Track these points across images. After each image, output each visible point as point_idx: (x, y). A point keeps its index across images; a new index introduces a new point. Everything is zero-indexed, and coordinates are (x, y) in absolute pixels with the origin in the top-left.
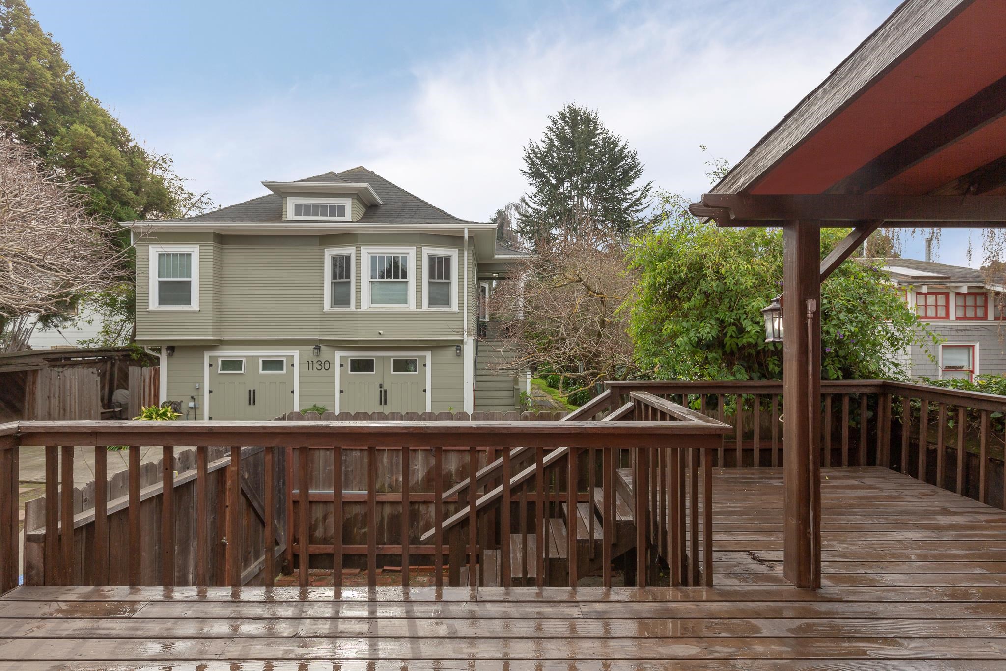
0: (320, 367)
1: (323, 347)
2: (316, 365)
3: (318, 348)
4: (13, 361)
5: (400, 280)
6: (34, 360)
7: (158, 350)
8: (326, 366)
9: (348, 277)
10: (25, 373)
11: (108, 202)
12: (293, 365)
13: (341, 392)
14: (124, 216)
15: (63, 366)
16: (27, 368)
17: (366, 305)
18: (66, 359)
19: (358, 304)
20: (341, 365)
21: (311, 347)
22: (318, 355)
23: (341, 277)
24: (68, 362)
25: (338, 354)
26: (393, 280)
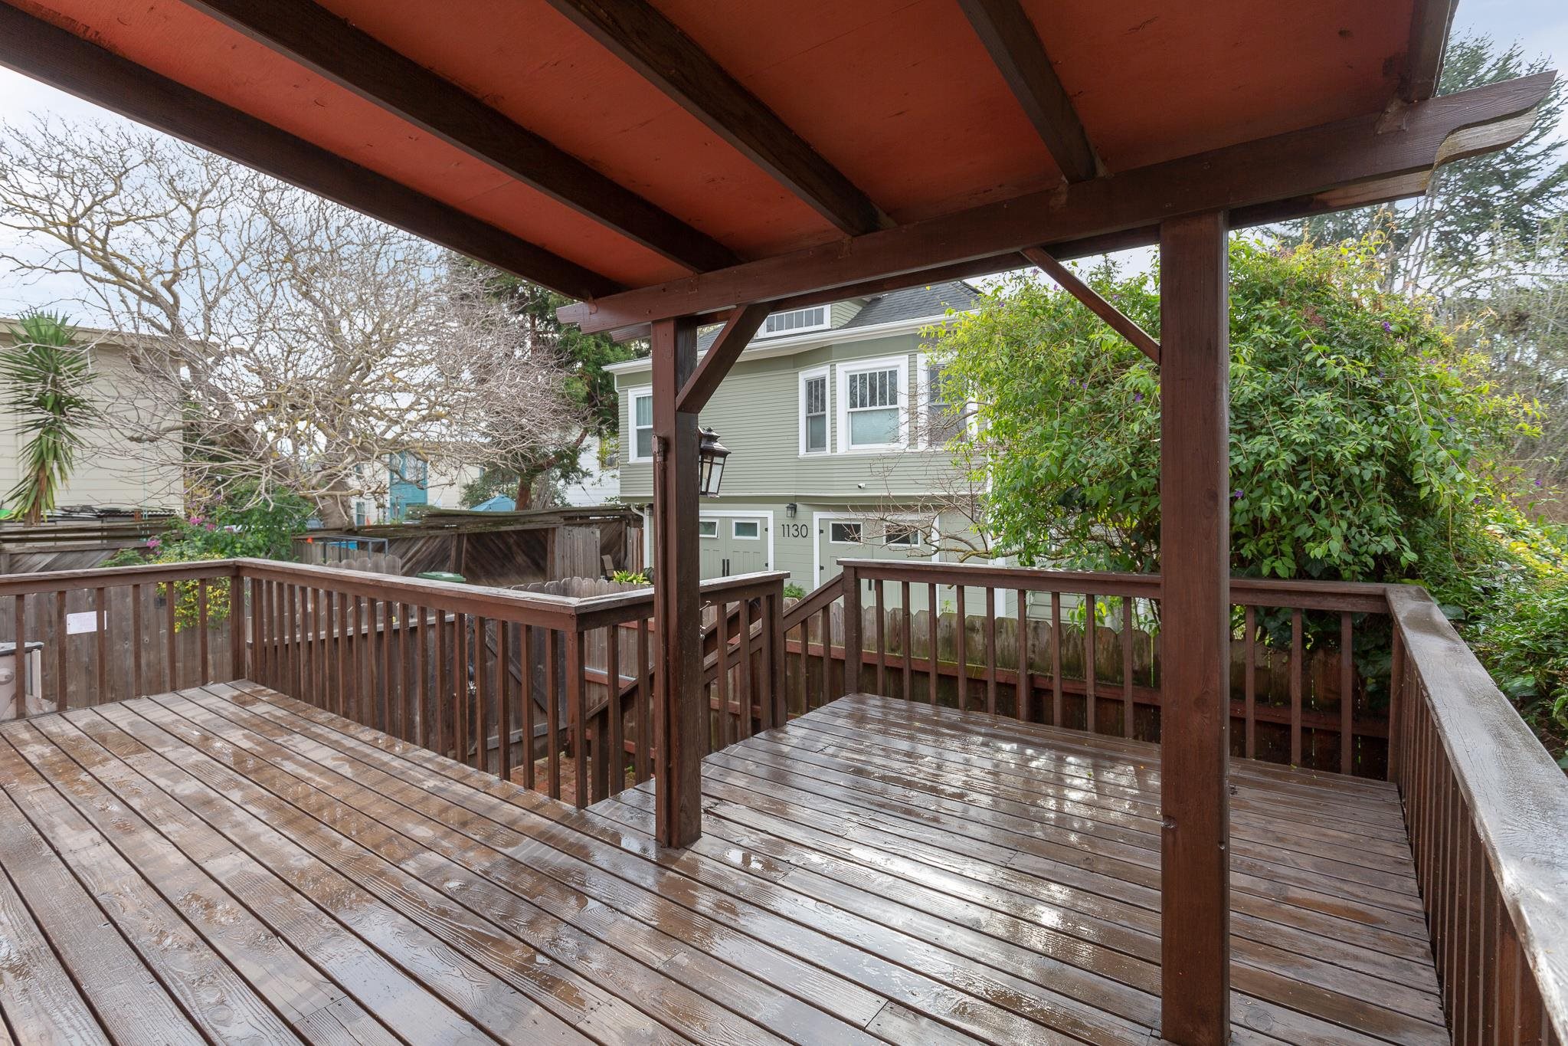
0: (796, 533)
1: (799, 506)
2: (792, 531)
3: (794, 508)
4: (534, 519)
5: (888, 407)
6: (551, 518)
7: (641, 509)
8: (802, 531)
9: (824, 409)
10: (546, 530)
11: (598, 346)
12: (766, 530)
13: (822, 568)
14: (612, 359)
15: (580, 525)
16: (545, 526)
17: (844, 447)
18: (581, 518)
19: (834, 448)
20: (821, 532)
21: (784, 506)
22: (793, 517)
23: (816, 411)
24: (585, 521)
25: (817, 516)
26: (878, 407)
